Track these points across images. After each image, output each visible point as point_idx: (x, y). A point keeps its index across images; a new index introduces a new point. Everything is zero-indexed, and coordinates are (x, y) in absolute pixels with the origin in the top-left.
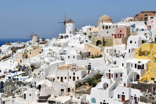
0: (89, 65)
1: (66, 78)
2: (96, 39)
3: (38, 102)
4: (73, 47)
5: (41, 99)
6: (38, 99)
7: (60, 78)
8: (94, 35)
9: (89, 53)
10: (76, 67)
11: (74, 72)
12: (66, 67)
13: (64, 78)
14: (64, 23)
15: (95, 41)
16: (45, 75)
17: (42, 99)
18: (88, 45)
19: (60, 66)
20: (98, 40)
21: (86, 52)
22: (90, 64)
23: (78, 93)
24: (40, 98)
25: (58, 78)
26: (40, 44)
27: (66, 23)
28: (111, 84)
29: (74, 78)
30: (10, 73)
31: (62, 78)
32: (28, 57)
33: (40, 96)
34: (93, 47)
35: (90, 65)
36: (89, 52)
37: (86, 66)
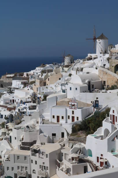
0: (96, 100)
1: (63, 117)
2: (114, 63)
3: (21, 149)
4: (89, 73)
5: (24, 145)
6: (21, 146)
7: (56, 117)
8: (116, 56)
9: (104, 82)
10: (76, 104)
11: (73, 110)
12: (66, 102)
13: (60, 118)
14: (94, 39)
15: (113, 65)
16: (39, 112)
17: (26, 145)
18: (103, 71)
19: (59, 100)
20: (116, 64)
21: (101, 80)
22: (97, 98)
23: (73, 140)
24: (23, 143)
25: (54, 117)
26: (66, 67)
27: (96, 39)
28: (112, 132)
29: (73, 117)
30: (22, 104)
31: (58, 117)
32: (46, 84)
33: (23, 141)
34: (109, 74)
35: (98, 100)
36: (105, 80)
37: (92, 102)
